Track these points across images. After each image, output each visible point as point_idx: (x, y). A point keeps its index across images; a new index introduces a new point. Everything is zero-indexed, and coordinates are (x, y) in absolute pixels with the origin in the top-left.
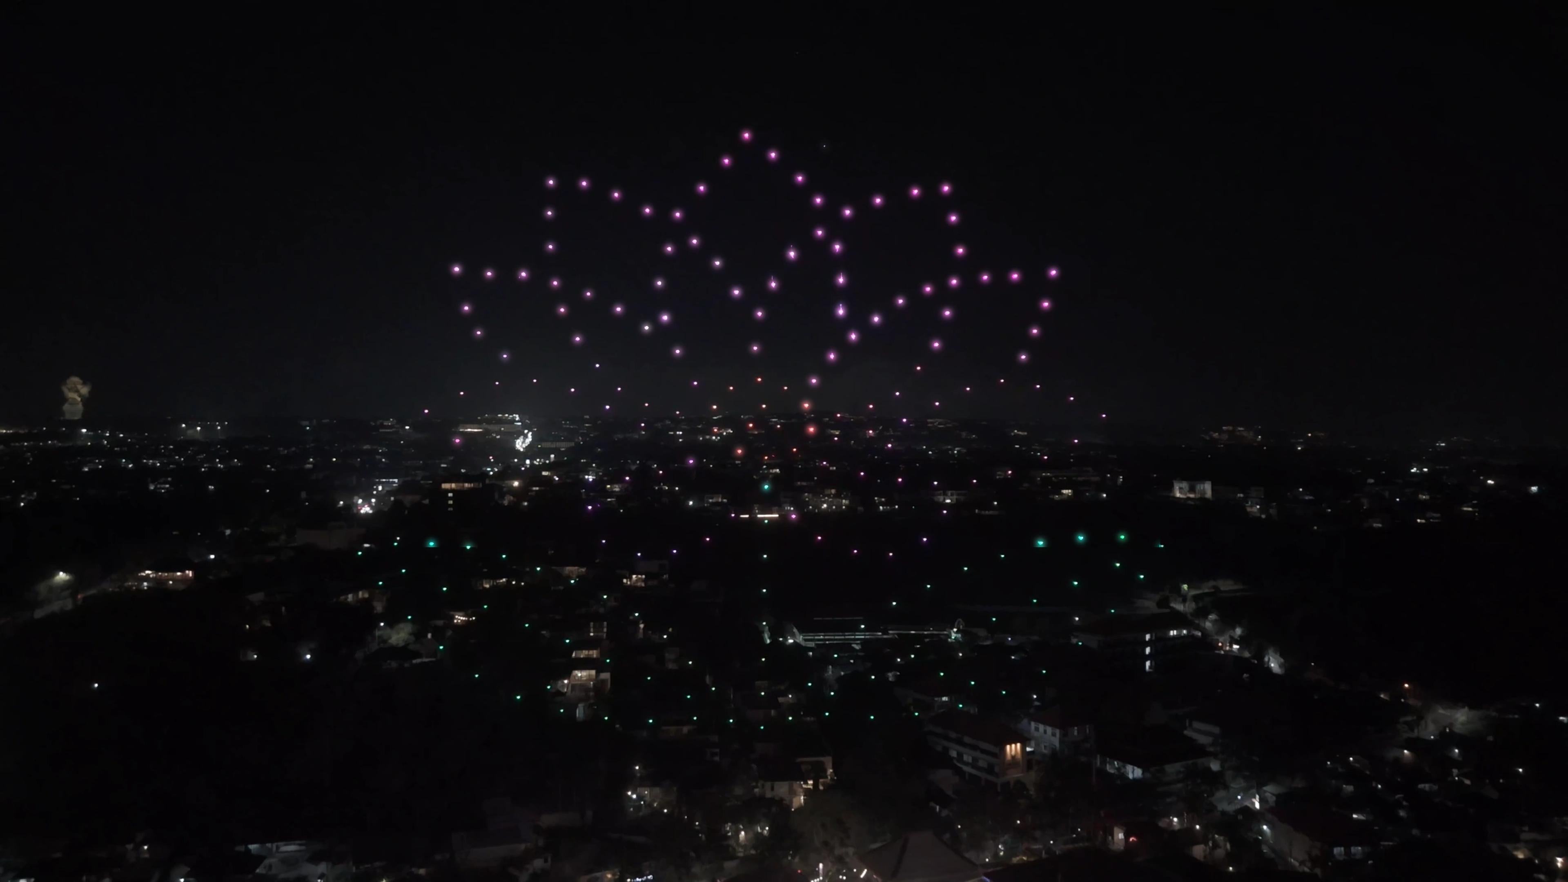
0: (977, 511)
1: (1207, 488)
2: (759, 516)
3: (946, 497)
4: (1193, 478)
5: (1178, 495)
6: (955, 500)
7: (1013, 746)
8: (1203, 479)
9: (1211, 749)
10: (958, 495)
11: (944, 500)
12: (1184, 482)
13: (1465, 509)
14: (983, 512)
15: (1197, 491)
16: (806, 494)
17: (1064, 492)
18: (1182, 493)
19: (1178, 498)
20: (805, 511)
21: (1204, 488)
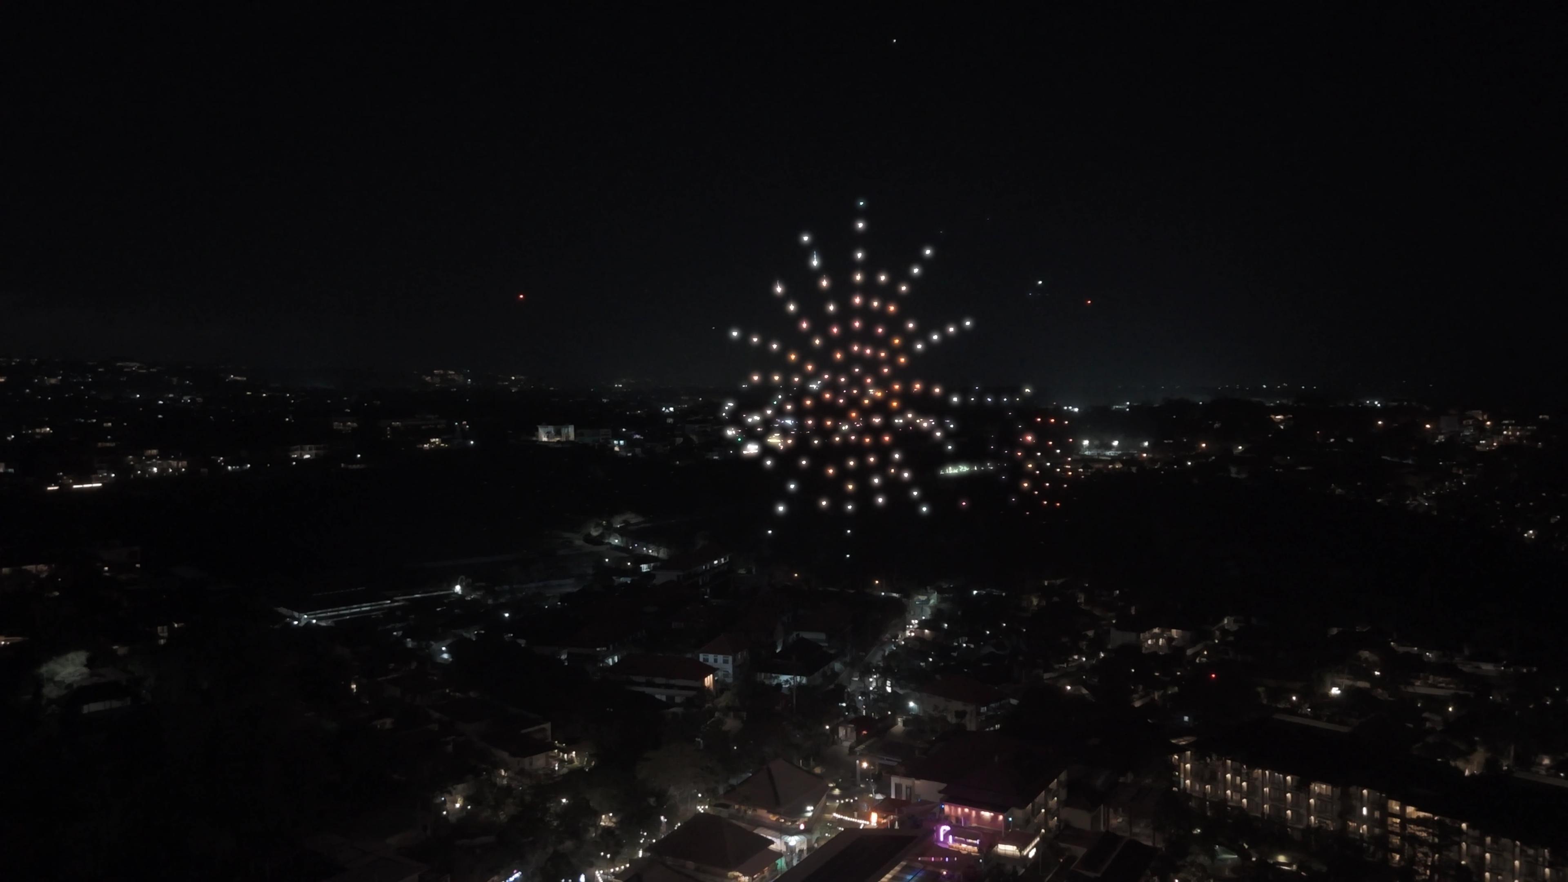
0: (343, 465)
1: (570, 432)
2: (75, 486)
3: (303, 453)
4: (557, 421)
5: (545, 439)
6: (314, 455)
7: (709, 677)
8: (566, 423)
9: (832, 652)
10: (317, 449)
11: (302, 456)
12: (549, 426)
14: (350, 466)
15: (562, 434)
16: (131, 457)
17: (433, 440)
18: (548, 437)
19: (545, 442)
20: (132, 476)
21: (568, 432)
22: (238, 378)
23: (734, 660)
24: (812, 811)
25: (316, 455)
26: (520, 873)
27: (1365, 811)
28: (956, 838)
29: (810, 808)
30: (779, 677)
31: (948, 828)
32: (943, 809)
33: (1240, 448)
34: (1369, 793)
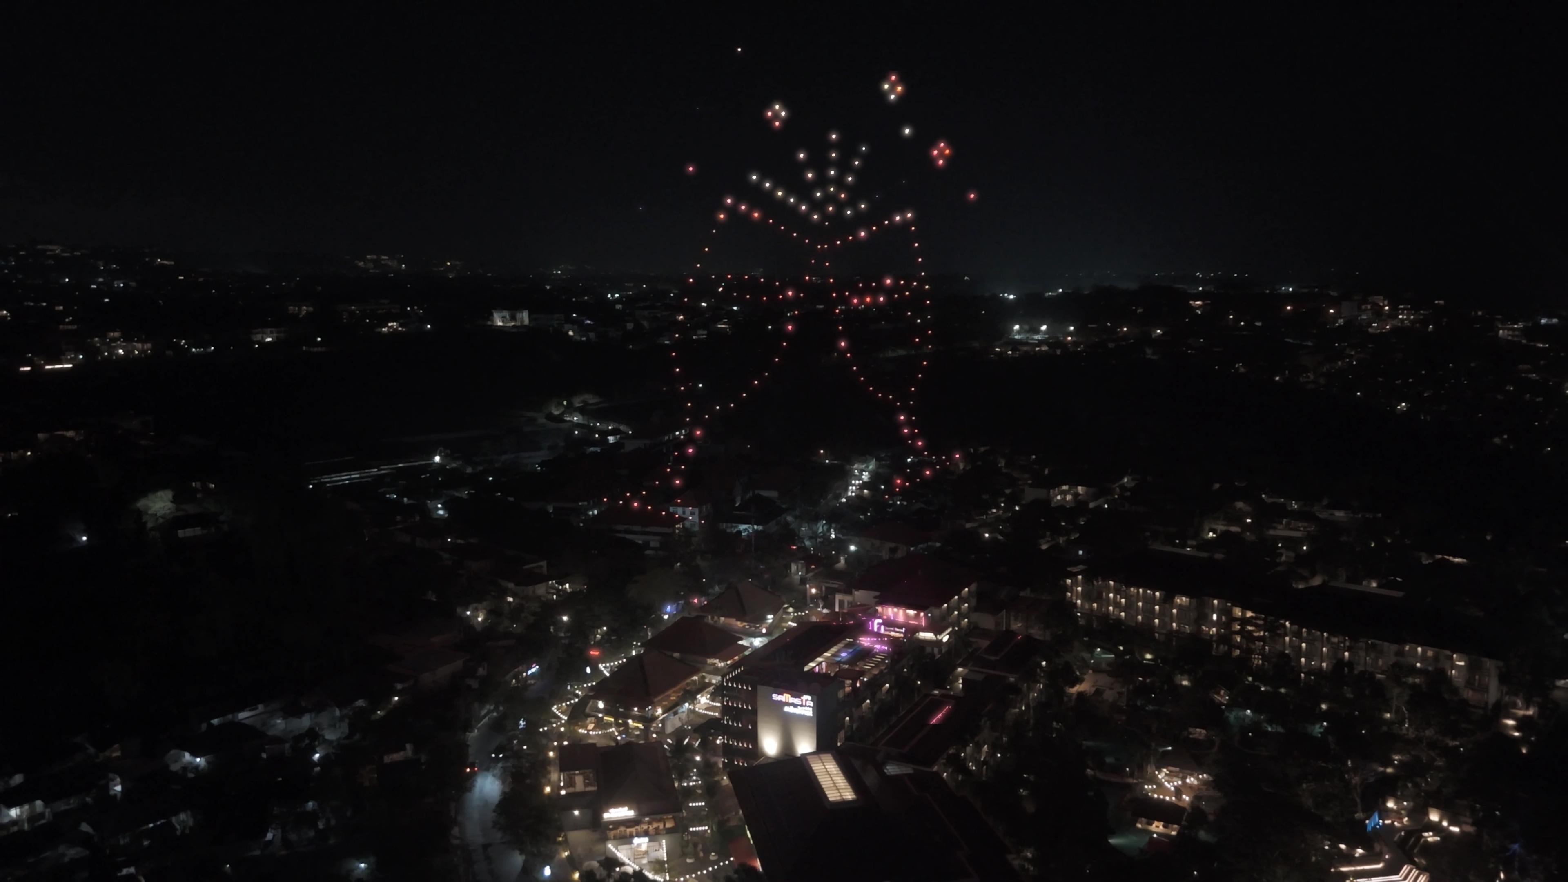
0: (304, 348)
1: (525, 317)
2: (47, 367)
3: (264, 336)
4: (512, 306)
5: (500, 324)
6: (275, 339)
7: (679, 525)
8: (520, 308)
9: (784, 506)
10: (278, 332)
11: (263, 339)
12: (504, 311)
13: (719, 326)
14: (312, 349)
15: (517, 319)
16: (97, 339)
17: (390, 325)
18: (503, 322)
19: (500, 326)
20: (100, 358)
21: (523, 316)
22: (166, 262)
23: (700, 512)
24: (772, 619)
25: (277, 338)
26: (537, 667)
27: (1215, 617)
28: (887, 628)
29: (770, 617)
30: (739, 526)
31: (880, 621)
32: (877, 610)
33: (1159, 331)
34: (1218, 602)
